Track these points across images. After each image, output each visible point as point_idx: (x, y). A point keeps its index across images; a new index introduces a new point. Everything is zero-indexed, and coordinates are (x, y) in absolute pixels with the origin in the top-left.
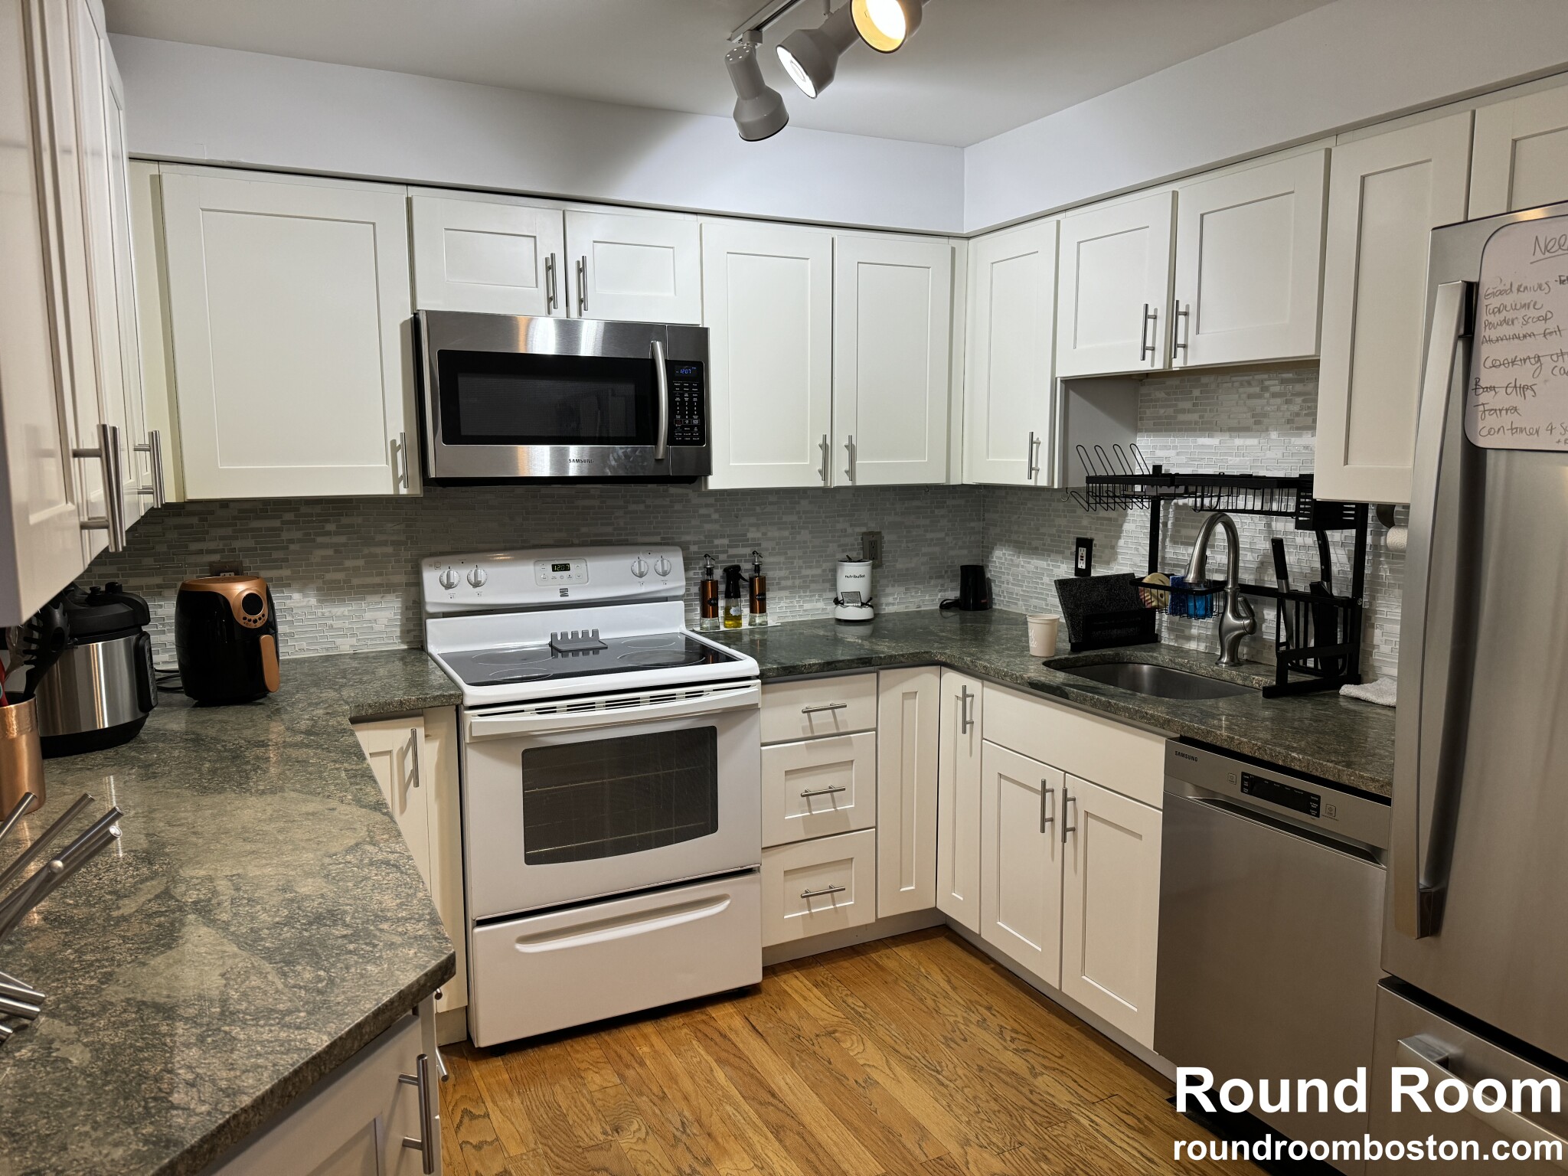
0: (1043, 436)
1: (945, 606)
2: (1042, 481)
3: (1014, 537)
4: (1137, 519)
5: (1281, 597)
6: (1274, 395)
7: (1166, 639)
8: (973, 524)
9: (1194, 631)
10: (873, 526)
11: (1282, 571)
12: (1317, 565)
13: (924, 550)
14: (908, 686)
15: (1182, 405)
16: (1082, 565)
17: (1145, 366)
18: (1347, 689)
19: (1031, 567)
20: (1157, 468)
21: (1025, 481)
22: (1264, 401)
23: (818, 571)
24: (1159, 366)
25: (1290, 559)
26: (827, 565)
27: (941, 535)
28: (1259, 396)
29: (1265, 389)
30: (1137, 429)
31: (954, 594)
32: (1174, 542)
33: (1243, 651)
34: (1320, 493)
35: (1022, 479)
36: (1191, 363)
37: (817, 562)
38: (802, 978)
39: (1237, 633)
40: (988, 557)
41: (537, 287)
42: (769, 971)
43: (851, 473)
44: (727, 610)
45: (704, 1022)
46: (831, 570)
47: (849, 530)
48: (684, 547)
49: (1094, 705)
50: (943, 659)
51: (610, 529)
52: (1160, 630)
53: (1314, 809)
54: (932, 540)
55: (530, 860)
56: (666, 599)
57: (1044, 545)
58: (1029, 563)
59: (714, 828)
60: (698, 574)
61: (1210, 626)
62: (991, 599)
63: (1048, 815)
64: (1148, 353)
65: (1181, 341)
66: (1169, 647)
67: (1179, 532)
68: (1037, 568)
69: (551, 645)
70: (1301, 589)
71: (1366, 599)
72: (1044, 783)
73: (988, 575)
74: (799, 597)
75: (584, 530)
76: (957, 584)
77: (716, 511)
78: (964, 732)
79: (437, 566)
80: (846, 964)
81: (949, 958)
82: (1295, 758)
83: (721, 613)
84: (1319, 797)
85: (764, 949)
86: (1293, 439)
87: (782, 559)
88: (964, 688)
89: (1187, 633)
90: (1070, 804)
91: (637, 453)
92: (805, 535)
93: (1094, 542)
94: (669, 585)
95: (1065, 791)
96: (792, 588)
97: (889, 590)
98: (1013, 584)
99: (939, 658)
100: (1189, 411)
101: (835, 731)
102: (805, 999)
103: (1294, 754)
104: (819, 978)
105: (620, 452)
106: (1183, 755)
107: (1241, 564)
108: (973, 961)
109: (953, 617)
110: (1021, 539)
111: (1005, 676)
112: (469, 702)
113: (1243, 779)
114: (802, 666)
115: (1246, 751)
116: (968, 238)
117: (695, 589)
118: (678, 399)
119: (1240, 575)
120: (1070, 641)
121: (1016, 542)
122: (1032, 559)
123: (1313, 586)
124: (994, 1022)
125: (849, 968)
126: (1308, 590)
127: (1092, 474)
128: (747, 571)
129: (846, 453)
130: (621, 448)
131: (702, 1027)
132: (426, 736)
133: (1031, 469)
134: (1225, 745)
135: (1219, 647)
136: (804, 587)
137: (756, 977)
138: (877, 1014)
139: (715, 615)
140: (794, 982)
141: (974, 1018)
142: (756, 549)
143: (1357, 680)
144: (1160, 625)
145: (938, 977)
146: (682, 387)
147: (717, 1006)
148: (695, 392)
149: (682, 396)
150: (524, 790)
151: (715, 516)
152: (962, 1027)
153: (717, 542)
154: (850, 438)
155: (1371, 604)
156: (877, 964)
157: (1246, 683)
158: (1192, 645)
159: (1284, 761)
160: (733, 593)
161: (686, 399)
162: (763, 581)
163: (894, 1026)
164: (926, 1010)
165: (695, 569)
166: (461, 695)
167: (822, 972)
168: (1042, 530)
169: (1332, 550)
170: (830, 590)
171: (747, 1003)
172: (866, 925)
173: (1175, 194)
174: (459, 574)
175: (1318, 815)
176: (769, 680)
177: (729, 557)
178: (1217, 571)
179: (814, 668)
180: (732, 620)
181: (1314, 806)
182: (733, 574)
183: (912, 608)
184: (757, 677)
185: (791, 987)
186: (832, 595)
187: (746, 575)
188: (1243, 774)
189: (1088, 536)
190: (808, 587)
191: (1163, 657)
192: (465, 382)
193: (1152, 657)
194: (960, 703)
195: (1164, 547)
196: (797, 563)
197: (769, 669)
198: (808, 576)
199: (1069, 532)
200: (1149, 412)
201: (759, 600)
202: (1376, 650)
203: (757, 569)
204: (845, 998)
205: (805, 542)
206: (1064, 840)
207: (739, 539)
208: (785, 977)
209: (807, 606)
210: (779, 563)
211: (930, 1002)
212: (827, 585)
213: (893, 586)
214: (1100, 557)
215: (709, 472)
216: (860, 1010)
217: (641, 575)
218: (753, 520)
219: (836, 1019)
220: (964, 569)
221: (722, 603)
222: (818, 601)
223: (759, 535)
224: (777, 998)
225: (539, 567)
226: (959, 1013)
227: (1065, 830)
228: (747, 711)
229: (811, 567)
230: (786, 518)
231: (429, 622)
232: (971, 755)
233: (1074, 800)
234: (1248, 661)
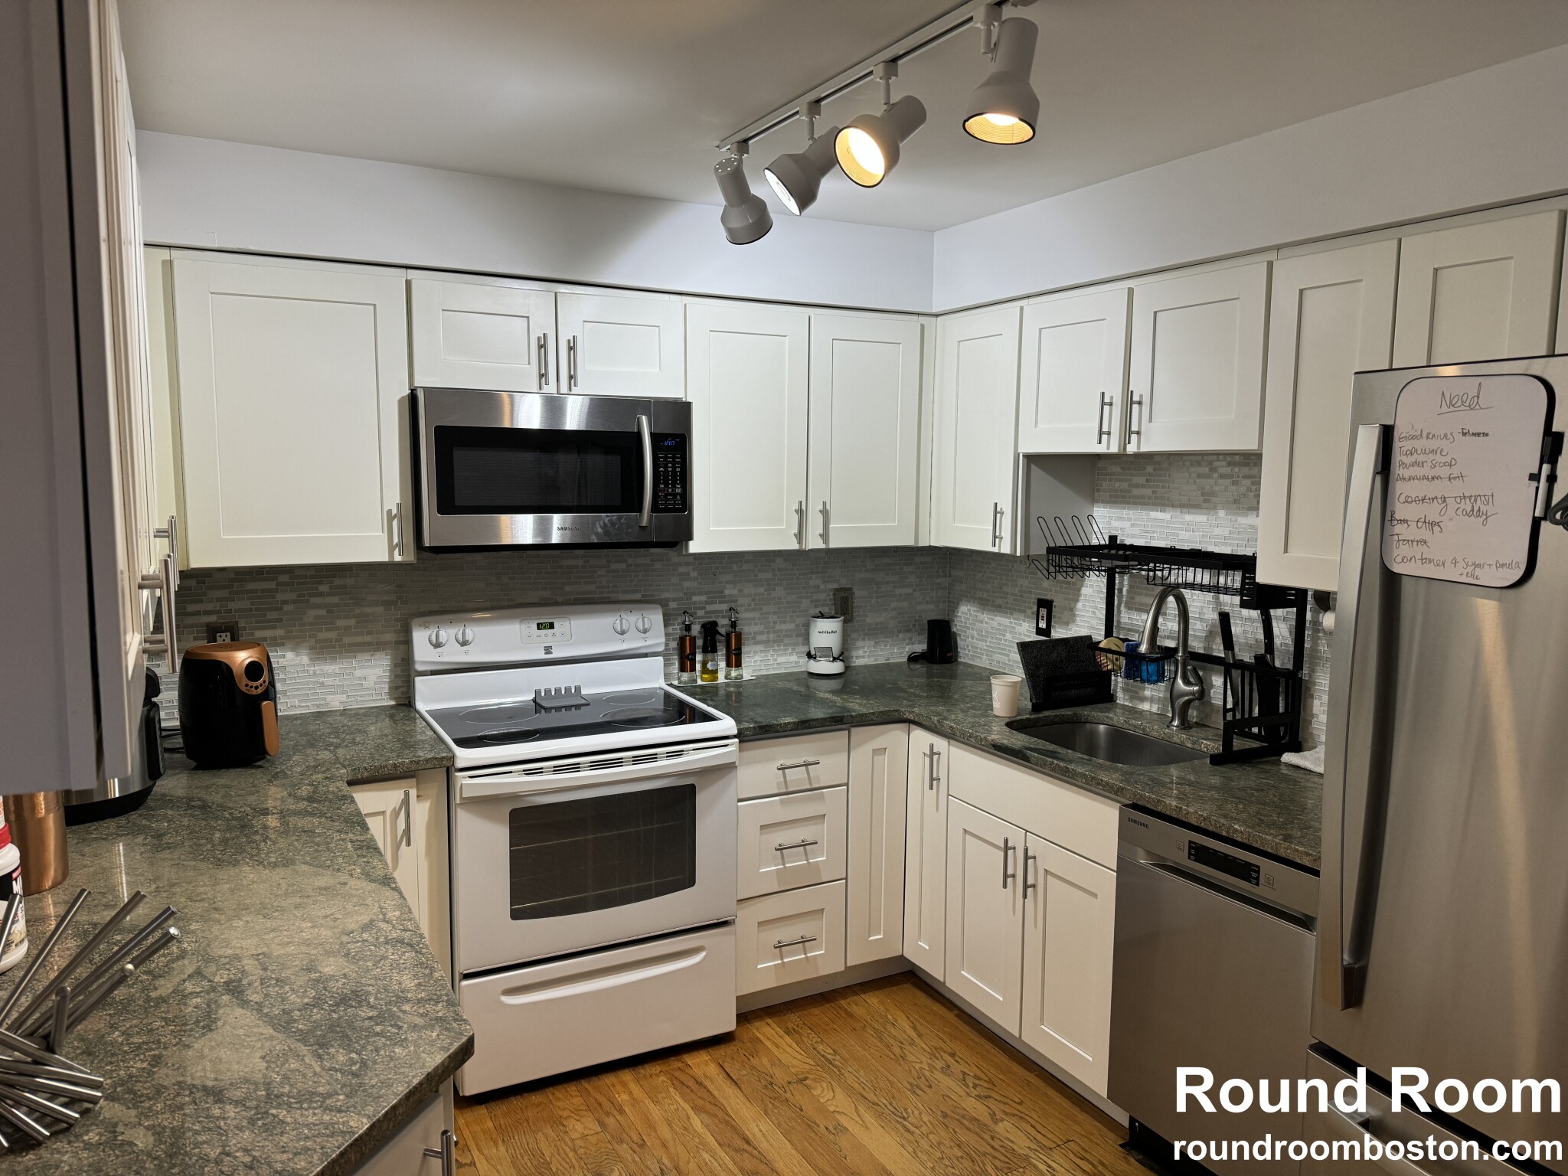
0: (1006, 506)
1: (913, 659)
2: (1005, 548)
3: (979, 594)
4: (1094, 586)
5: (1229, 667)
6: (1222, 476)
7: (1121, 698)
8: (939, 580)
9: (1147, 693)
10: (844, 583)
11: (1228, 641)
12: (1261, 637)
13: (893, 605)
14: (877, 743)
15: (1137, 480)
16: (1043, 625)
17: (1101, 449)
18: (1288, 757)
19: (995, 624)
20: (1113, 538)
21: (989, 548)
22: (1211, 481)
23: (792, 626)
24: (1114, 449)
25: (1236, 629)
26: (800, 620)
27: (910, 591)
28: (1208, 476)
29: (1213, 470)
30: (1094, 500)
31: (921, 647)
32: (1129, 608)
33: (1193, 714)
34: (1263, 576)
35: (985, 545)
36: (1144, 449)
37: (791, 617)
38: (774, 1025)
39: (1186, 698)
40: (954, 612)
41: (529, 364)
42: (743, 1018)
43: (825, 536)
44: (704, 664)
45: (680, 1069)
46: (804, 625)
47: (822, 587)
48: (663, 604)
49: (1054, 770)
50: (911, 717)
51: (592, 587)
52: (1115, 690)
53: (1254, 878)
54: (900, 595)
55: (516, 915)
56: (645, 655)
57: (1007, 603)
58: (993, 620)
59: (691, 882)
60: (677, 630)
61: (1162, 689)
62: (957, 652)
63: (1010, 872)
64: (1105, 437)
65: (1134, 428)
66: (1124, 707)
67: (1133, 598)
68: (1000, 625)
69: (534, 700)
70: (1247, 660)
71: (1305, 671)
72: (1006, 841)
73: (954, 629)
74: (774, 651)
75: (568, 588)
76: (924, 637)
77: (694, 569)
78: (931, 788)
79: (426, 626)
80: (816, 1011)
81: (915, 1004)
82: (1237, 830)
83: (698, 667)
84: (1259, 867)
85: (737, 997)
86: (1239, 518)
87: (757, 615)
88: (932, 746)
89: (1141, 694)
90: (1030, 862)
91: (622, 521)
92: (779, 592)
93: (1054, 604)
94: (649, 643)
95: (1026, 850)
96: (767, 643)
97: (860, 643)
98: (977, 639)
99: (907, 716)
100: (1143, 486)
101: (808, 787)
102: (777, 1046)
103: (1236, 827)
104: (790, 1025)
105: (606, 520)
106: (1135, 822)
107: (1191, 632)
108: (937, 1008)
109: (919, 668)
110: (985, 596)
111: (970, 737)
112: (459, 764)
113: (1190, 848)
114: (778, 725)
115: (1193, 821)
116: (937, 315)
117: (674, 644)
118: (662, 469)
119: (1189, 642)
120: (1031, 701)
121: (981, 599)
122: (996, 616)
123: (1256, 657)
124: (957, 1068)
125: (817, 1014)
126: (1253, 661)
127: (1052, 545)
128: (723, 626)
129: (820, 518)
130: (607, 516)
131: (678, 1074)
132: (418, 796)
133: (995, 537)
134: (1174, 814)
135: (1170, 709)
136: (778, 641)
137: (729, 1025)
138: (846, 1061)
139: (693, 669)
140: (767, 1030)
141: (939, 1064)
142: (733, 605)
143: (1297, 748)
144: (1116, 685)
145: (905, 1024)
146: (665, 458)
147: (692, 1054)
148: (678, 463)
149: (666, 466)
150: (511, 846)
151: (694, 574)
152: (927, 1074)
153: (695, 599)
154: (825, 503)
155: (1310, 676)
156: (846, 1011)
157: (1196, 747)
158: (1145, 706)
159: (1227, 832)
160: (710, 648)
161: (670, 469)
162: (739, 636)
163: (862, 1073)
164: (893, 1057)
165: (674, 624)
166: (452, 758)
167: (793, 1019)
168: (1005, 589)
169: (1274, 624)
170: (803, 644)
171: (721, 1051)
172: (835, 973)
173: (1131, 291)
174: (448, 633)
175: (1257, 884)
176: (746, 738)
177: (706, 613)
178: (1169, 637)
179: (790, 727)
180: (708, 674)
181: (1254, 875)
182: (710, 629)
183: (881, 661)
184: (735, 736)
185: (764, 1035)
186: (805, 649)
187: (722, 631)
188: (1190, 842)
189: (1049, 597)
190: (782, 641)
191: (1118, 718)
192: (460, 455)
193: (1107, 717)
194: (927, 760)
195: (1119, 612)
196: (772, 618)
197: (747, 729)
198: (781, 631)
199: (1030, 592)
200: (1105, 485)
201: (735, 654)
202: (1316, 719)
203: (734, 625)
204: (816, 1045)
205: (780, 598)
206: (1025, 896)
207: (717, 596)
208: (757, 1024)
209: (781, 659)
210: (754, 619)
211: (896, 1050)
212: (801, 639)
213: (863, 639)
214: (1060, 618)
215: (691, 538)
216: (829, 1057)
217: (623, 633)
218: (730, 577)
219: (807, 1066)
220: (931, 623)
221: (699, 657)
222: (791, 654)
223: (735, 592)
224: (749, 1045)
225: (524, 626)
226: (924, 1059)
227: (1026, 887)
228: (725, 769)
229: (784, 622)
230: (761, 576)
231: (418, 680)
232: (937, 810)
233: (1034, 858)
234: (1198, 725)
